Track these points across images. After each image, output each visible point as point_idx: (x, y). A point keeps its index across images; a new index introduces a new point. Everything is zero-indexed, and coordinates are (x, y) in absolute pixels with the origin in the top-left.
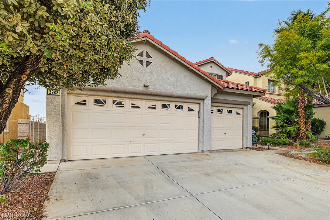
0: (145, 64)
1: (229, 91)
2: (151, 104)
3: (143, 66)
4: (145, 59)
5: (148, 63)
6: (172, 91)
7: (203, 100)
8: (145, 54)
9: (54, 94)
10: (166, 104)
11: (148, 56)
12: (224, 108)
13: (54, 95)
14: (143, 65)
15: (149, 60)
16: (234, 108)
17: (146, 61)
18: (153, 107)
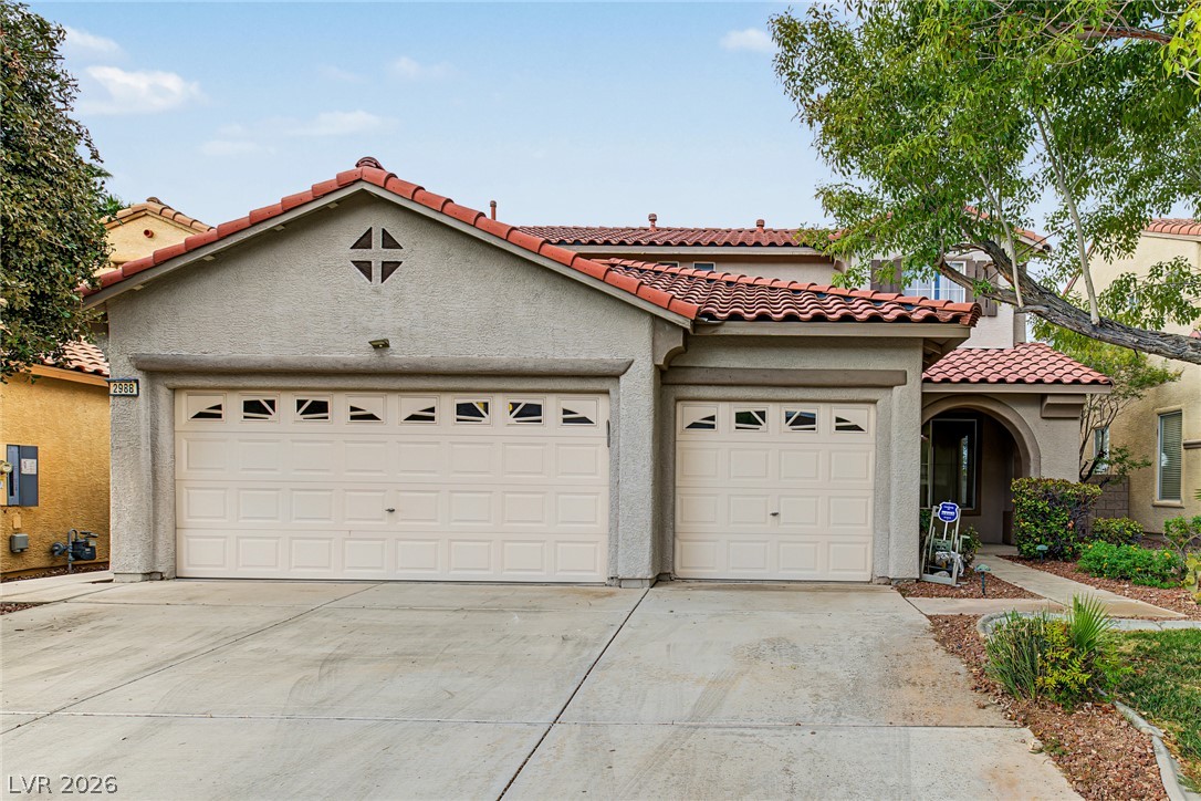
0: (377, 271)
1: (746, 334)
2: (417, 404)
3: (371, 280)
4: (377, 255)
5: (389, 268)
6: (475, 356)
7: (616, 377)
8: (377, 239)
9: (123, 393)
10: (474, 401)
11: (389, 242)
12: (771, 405)
13: (123, 395)
14: (370, 278)
15: (391, 255)
16: (828, 405)
17: (381, 259)
18: (426, 416)
